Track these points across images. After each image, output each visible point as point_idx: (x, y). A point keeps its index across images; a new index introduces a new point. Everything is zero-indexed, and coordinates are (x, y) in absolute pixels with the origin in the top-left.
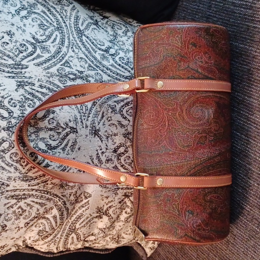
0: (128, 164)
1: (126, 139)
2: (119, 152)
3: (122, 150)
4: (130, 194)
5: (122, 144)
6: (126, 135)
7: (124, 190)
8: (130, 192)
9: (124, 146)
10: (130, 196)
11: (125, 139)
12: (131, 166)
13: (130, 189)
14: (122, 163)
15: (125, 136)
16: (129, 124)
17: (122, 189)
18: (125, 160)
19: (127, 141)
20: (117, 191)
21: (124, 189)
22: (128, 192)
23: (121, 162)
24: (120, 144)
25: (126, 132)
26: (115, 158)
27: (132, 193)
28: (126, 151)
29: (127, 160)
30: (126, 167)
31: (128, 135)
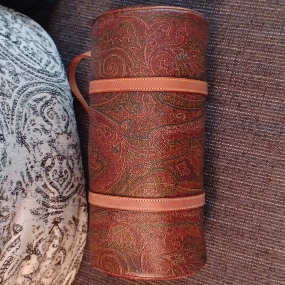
0: (56, 180)
1: (52, 148)
2: (46, 165)
3: (49, 162)
4: (59, 220)
5: (48, 154)
6: (51, 142)
7: (53, 215)
8: (59, 217)
9: (50, 157)
10: (59, 223)
11: (50, 148)
12: (59, 183)
13: (59, 213)
14: (51, 180)
15: (50, 144)
16: (52, 129)
17: (51, 215)
18: (53, 175)
19: (52, 150)
20: (46, 218)
21: (54, 213)
22: (57, 218)
23: (49, 179)
24: (46, 155)
25: (50, 139)
26: (43, 174)
27: (61, 217)
28: (53, 164)
29: (55, 175)
30: (55, 185)
31: (53, 142)
